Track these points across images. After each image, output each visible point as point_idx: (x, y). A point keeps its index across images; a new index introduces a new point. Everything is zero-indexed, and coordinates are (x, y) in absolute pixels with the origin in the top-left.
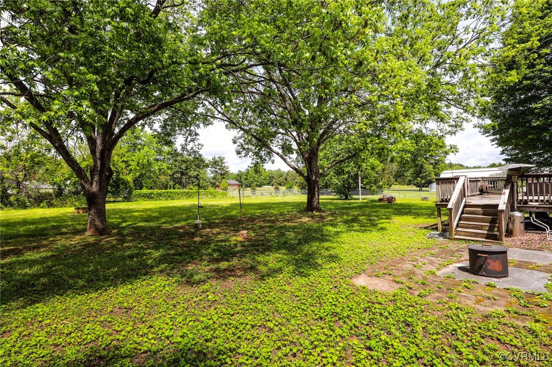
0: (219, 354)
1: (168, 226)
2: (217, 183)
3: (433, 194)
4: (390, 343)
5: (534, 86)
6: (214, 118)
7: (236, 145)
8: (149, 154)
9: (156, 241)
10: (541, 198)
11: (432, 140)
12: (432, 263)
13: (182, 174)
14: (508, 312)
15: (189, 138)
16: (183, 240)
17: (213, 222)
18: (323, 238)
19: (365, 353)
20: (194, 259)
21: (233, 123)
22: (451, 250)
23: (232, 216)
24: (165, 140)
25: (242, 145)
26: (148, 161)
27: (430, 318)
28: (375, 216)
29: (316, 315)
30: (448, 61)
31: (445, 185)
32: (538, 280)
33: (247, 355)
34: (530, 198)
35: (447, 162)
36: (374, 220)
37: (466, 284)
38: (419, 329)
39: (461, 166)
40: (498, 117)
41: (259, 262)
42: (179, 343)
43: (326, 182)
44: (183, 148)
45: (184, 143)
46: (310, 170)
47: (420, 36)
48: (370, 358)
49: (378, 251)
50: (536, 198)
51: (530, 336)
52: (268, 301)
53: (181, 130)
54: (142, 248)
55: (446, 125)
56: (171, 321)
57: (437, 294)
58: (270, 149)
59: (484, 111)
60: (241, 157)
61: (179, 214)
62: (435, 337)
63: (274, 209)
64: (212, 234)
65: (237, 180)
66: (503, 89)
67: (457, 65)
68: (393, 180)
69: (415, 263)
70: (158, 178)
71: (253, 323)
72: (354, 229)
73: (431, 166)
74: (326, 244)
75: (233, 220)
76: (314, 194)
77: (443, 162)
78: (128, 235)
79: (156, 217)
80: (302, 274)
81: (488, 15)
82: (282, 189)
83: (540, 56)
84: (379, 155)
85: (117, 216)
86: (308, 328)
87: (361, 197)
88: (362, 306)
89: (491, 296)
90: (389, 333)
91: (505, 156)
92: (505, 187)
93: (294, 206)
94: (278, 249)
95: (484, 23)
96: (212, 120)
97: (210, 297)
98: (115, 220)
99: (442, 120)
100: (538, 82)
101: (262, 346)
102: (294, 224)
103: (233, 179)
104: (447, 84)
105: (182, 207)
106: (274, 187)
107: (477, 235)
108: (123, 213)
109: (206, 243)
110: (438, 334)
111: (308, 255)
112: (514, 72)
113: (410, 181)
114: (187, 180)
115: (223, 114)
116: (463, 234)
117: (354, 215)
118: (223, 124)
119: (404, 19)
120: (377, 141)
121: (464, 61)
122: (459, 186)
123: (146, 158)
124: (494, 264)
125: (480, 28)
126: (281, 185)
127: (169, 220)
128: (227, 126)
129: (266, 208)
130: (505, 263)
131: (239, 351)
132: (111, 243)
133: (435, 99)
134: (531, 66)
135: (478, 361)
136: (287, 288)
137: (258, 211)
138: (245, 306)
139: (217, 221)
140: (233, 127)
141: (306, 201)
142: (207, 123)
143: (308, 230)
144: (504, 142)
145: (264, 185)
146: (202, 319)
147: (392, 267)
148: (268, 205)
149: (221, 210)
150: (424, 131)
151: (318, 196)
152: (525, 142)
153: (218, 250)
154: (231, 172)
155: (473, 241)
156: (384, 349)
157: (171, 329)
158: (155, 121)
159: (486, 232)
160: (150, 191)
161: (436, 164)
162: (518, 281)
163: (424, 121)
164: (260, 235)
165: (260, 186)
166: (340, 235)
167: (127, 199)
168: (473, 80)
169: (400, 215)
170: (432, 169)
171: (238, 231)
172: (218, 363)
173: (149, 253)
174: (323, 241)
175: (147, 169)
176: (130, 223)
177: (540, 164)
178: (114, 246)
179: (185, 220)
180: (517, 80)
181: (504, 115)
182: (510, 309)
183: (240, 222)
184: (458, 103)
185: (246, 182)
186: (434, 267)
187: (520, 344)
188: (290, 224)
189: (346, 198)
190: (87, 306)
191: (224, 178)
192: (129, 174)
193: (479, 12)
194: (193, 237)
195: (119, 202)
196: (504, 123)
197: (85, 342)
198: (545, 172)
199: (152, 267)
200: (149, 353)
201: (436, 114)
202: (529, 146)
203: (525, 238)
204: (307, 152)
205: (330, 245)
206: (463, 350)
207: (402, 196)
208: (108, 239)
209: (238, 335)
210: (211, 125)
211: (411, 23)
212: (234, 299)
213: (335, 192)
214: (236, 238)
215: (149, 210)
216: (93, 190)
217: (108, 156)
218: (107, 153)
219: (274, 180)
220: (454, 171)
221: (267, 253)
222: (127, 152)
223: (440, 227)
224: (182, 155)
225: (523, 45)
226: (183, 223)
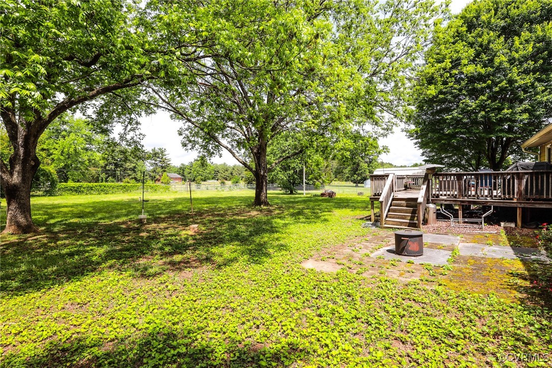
0: (189, 333)
1: (107, 222)
2: (158, 177)
3: (368, 189)
4: (336, 310)
5: (447, 99)
6: (158, 107)
7: (182, 137)
8: (76, 142)
9: (96, 237)
10: (448, 193)
11: (368, 141)
12: (366, 247)
13: (116, 165)
14: (422, 280)
15: (129, 127)
16: (128, 236)
17: (159, 217)
18: (273, 230)
19: (317, 318)
20: (144, 254)
21: (179, 114)
22: (381, 237)
23: (178, 211)
24: (101, 128)
25: (188, 137)
26: (75, 150)
27: (366, 289)
28: (318, 209)
29: (273, 294)
30: (383, 71)
31: (378, 181)
32: (443, 256)
33: (216, 331)
34: (441, 193)
35: (379, 161)
36: (318, 213)
37: (393, 263)
38: (358, 298)
39: (391, 165)
40: (420, 124)
41: (213, 254)
42: (147, 328)
43: (273, 178)
44: (122, 137)
45: (123, 132)
46: (259, 165)
47: (361, 46)
48: (320, 322)
49: (323, 240)
50: (445, 193)
51: (435, 295)
52: (228, 287)
53: (119, 117)
54: (81, 245)
55: (380, 128)
56: (134, 310)
57: (371, 272)
58: (219, 142)
59: (409, 118)
60: (186, 150)
61: (117, 210)
62: (369, 302)
63: (221, 203)
64: (160, 229)
65: (179, 174)
66: (425, 100)
67: (390, 75)
68: (333, 176)
69: (354, 248)
70: (87, 169)
71: (216, 306)
72: (301, 221)
73: (366, 164)
74: (276, 235)
75: (180, 214)
76: (262, 188)
77: (376, 161)
78: (60, 232)
79: (90, 213)
80: (256, 262)
81: (415, 35)
82: (229, 183)
83: (451, 76)
84: (323, 152)
85: (41, 212)
86: (266, 305)
87: (305, 192)
88: (312, 284)
89: (410, 270)
90: (335, 303)
91: (424, 158)
92: (423, 184)
93: (241, 200)
94: (231, 240)
95: (411, 41)
96: (155, 109)
97: (170, 287)
98: (39, 216)
99: (377, 123)
100: (449, 97)
101: (228, 323)
102: (243, 218)
103: (175, 172)
104: (382, 91)
105: (119, 202)
106: (220, 181)
107: (401, 223)
108: (47, 208)
109: (154, 237)
110: (372, 300)
111: (260, 245)
112: (432, 87)
113: (348, 177)
114: (122, 172)
115: (168, 103)
116: (391, 223)
117: (299, 209)
118: (168, 114)
119: (348, 29)
120: (322, 140)
121: (395, 73)
122: (388, 182)
123: (73, 146)
124: (412, 246)
125: (409, 45)
126: (226, 180)
127: (107, 215)
128: (171, 116)
129: (213, 203)
130: (421, 245)
131: (207, 329)
132: (40, 241)
133: (371, 104)
134: (445, 83)
135: (400, 316)
136: (244, 274)
137: (206, 206)
138: (206, 292)
139: (163, 216)
140: (178, 118)
141: (254, 195)
142: (149, 111)
143: (258, 223)
144: (424, 145)
145: (209, 179)
146: (166, 306)
147: (334, 252)
148: (215, 200)
149: (164, 205)
150: (361, 132)
151: (266, 190)
152: (439, 146)
153: (169, 244)
154: (173, 165)
155: (398, 228)
156: (331, 315)
157: (135, 318)
158: (88, 106)
159: (408, 221)
160: (78, 184)
161: (370, 162)
162: (430, 258)
163: (362, 124)
164: (211, 229)
165: (205, 181)
166: (288, 227)
167: (50, 193)
168: (402, 89)
169: (339, 208)
170: (367, 167)
171: (187, 225)
172: (190, 340)
173: (91, 250)
174: (273, 232)
175: (74, 160)
176: (59, 220)
177: (450, 165)
178: (45, 244)
179: (127, 215)
180: (435, 94)
181: (425, 122)
182: (422, 278)
183: (187, 216)
184: (390, 109)
185: (189, 175)
186: (368, 251)
187: (428, 301)
188: (240, 217)
189: (292, 193)
190: (31, 305)
191: (165, 171)
192: (51, 164)
193: (408, 31)
194: (138, 233)
195: (39, 196)
196: (424, 129)
197: (41, 339)
198: (453, 172)
199: (99, 263)
200: (116, 341)
201: (372, 118)
202: (442, 150)
203: (436, 225)
204: (256, 147)
205: (280, 235)
206: (389, 309)
207: (341, 192)
208: (35, 237)
209: (204, 316)
210: (153, 114)
211: (353, 32)
212: (195, 287)
213: (281, 187)
214: (186, 232)
215: (80, 205)
216: (13, 182)
217: (34, 142)
218: (32, 139)
219: (219, 175)
220: (385, 169)
221: (221, 245)
222: (47, 139)
223: (373, 218)
224: (119, 144)
225: (439, 65)
226: (124, 219)
